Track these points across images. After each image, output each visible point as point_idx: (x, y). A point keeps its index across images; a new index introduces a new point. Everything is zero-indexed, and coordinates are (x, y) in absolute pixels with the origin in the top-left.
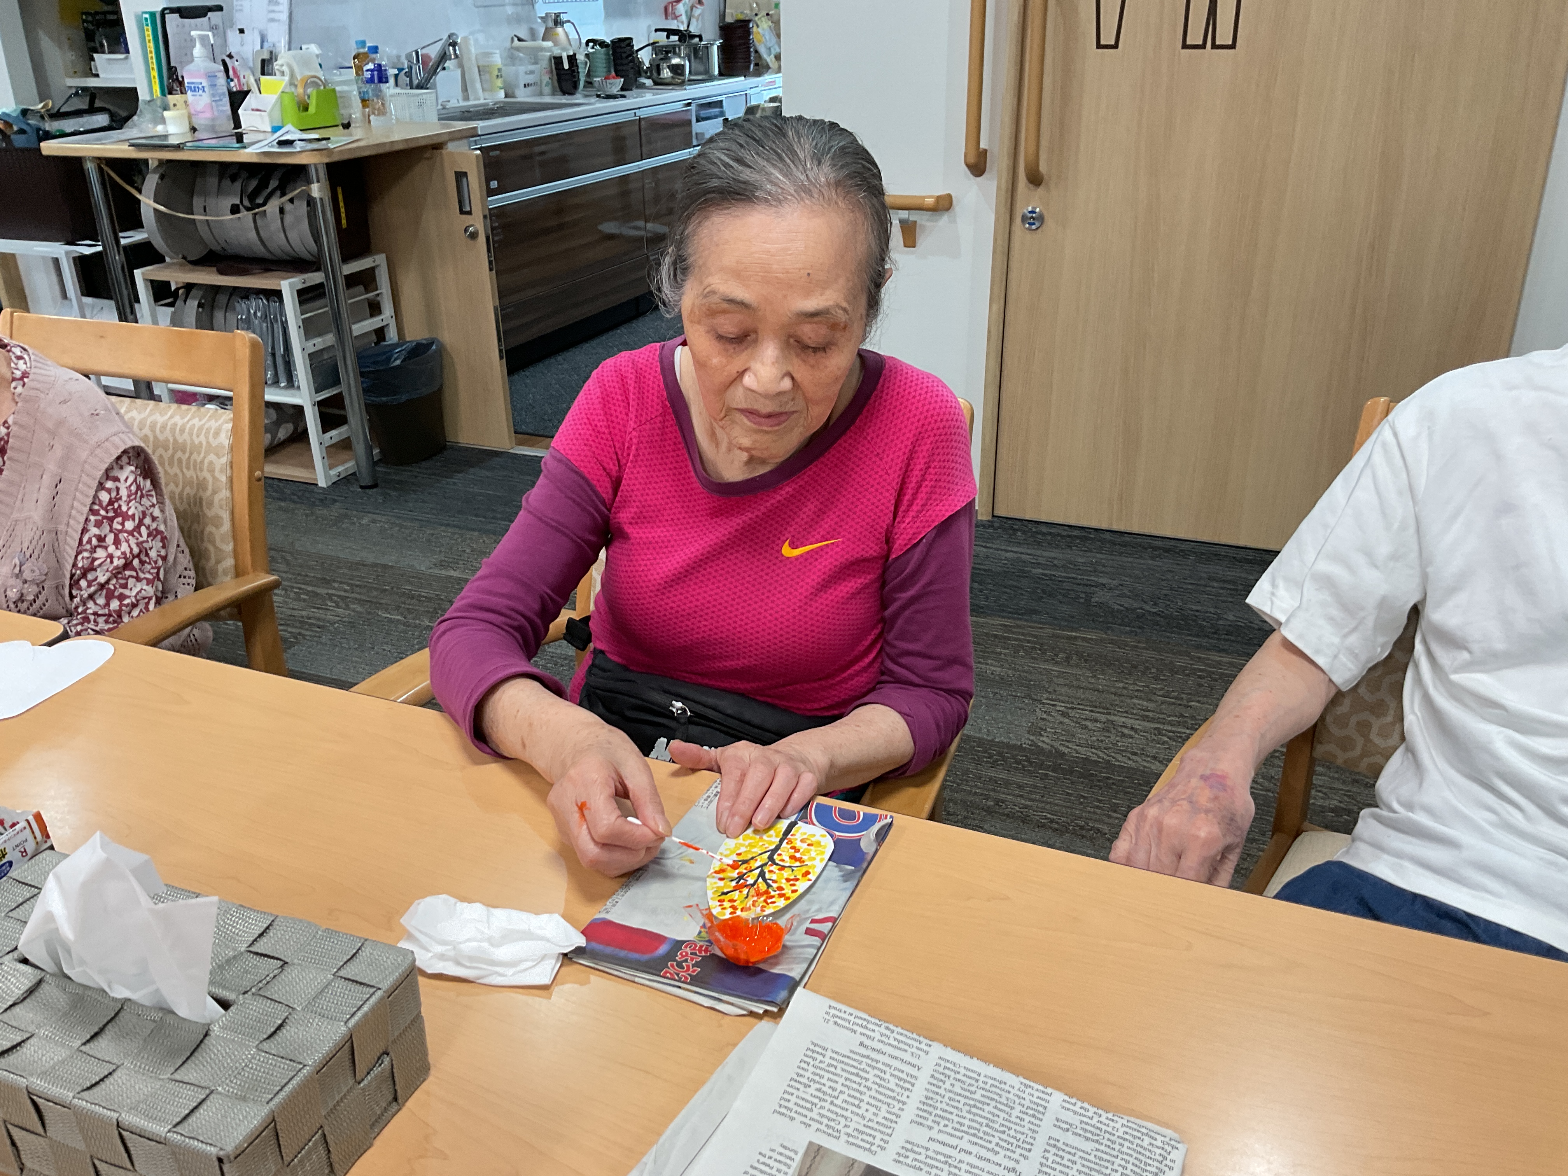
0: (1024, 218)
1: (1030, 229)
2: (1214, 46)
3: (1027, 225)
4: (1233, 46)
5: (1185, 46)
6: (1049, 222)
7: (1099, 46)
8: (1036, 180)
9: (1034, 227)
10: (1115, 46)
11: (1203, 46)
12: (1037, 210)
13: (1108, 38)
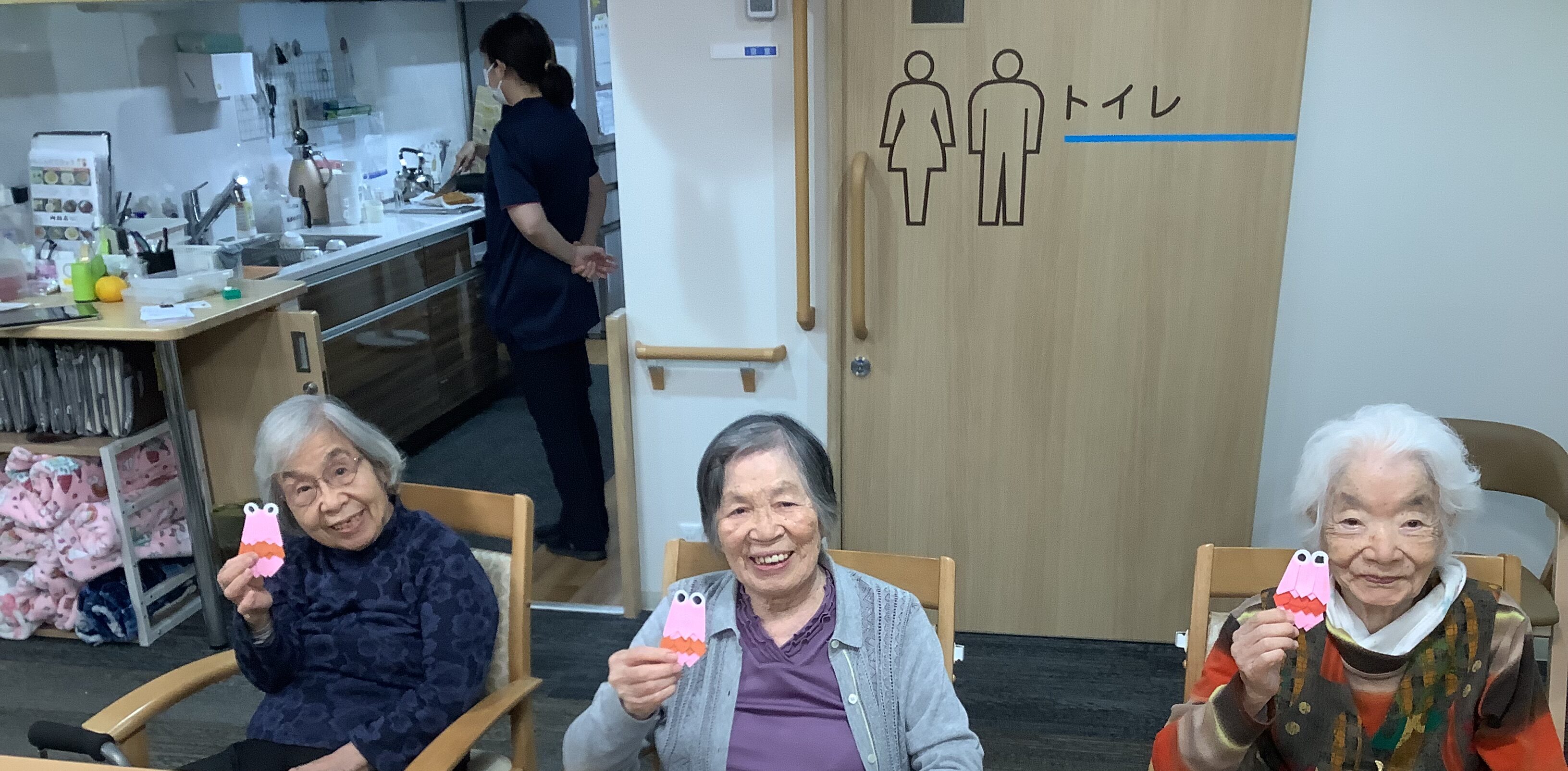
0: (854, 367)
1: (860, 376)
2: (1005, 223)
3: (857, 373)
4: (1021, 223)
5: (981, 223)
6: (876, 370)
7: (909, 223)
8: (861, 335)
9: (863, 374)
10: (923, 223)
11: (996, 223)
12: (863, 359)
13: (916, 217)
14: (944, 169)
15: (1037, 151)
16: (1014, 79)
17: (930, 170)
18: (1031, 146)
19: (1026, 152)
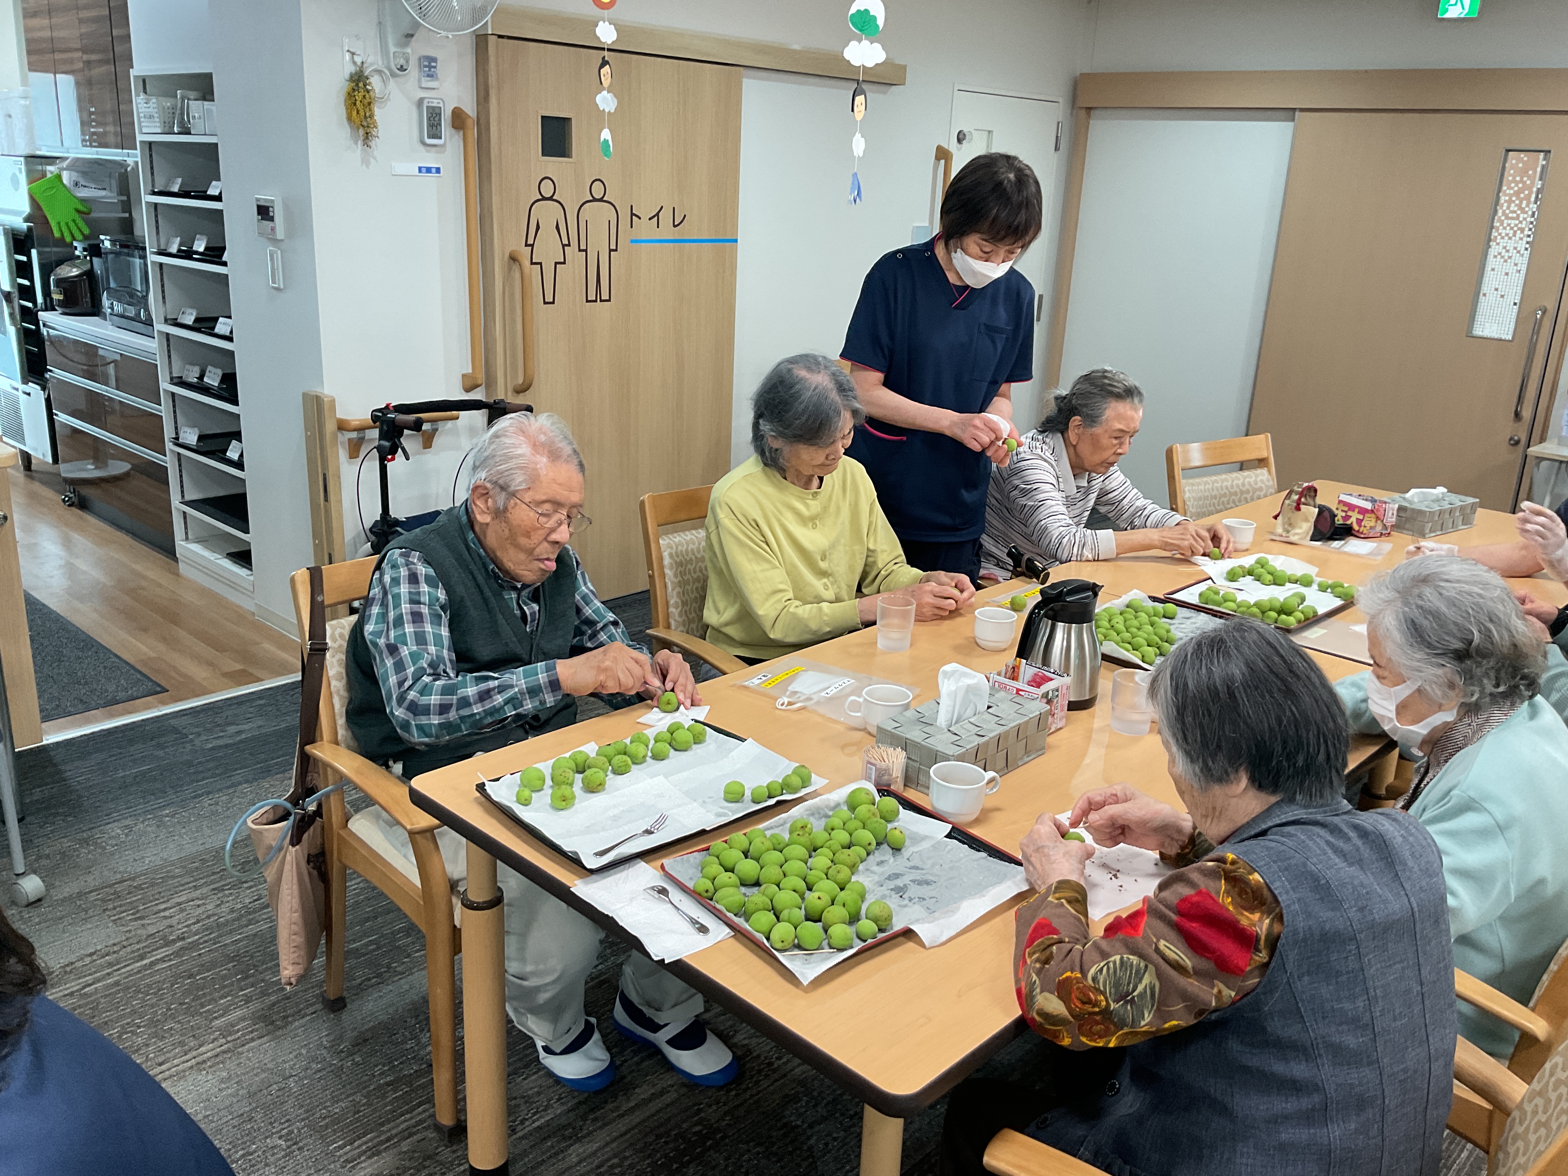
2: (601, 301)
4: (609, 300)
5: (587, 301)
7: (545, 303)
8: (522, 390)
10: (553, 303)
11: (596, 301)
13: (549, 299)
14: (564, 263)
15: (616, 250)
16: (601, 200)
17: (556, 263)
18: (613, 247)
19: (610, 251)
